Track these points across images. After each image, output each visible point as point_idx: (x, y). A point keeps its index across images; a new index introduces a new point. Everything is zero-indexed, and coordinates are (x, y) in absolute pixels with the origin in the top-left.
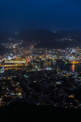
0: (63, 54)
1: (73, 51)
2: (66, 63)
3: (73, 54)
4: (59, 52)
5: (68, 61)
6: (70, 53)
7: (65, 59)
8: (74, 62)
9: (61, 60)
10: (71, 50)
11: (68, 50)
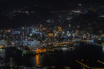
0: (18, 37)
1: (34, 31)
2: (25, 52)
3: (35, 36)
4: (9, 34)
5: (27, 48)
6: (28, 36)
7: (22, 46)
8: (38, 51)
9: (14, 48)
10: (31, 30)
11: (25, 31)
